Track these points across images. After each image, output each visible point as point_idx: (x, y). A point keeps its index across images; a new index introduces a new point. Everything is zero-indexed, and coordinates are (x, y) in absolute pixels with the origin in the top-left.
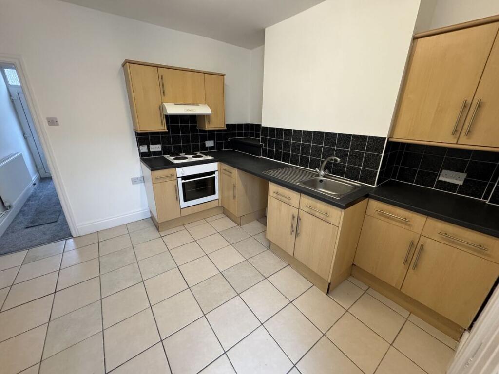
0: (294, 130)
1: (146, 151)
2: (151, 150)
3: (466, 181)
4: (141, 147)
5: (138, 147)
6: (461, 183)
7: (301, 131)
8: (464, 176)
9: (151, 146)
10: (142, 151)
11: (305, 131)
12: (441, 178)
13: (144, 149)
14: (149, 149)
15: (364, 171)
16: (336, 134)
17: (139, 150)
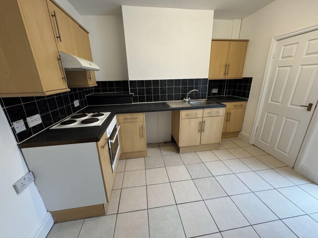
0: (161, 80)
1: (24, 128)
2: (31, 125)
3: (218, 91)
4: (15, 124)
5: (11, 126)
6: (217, 92)
7: (166, 80)
8: (217, 89)
9: (28, 119)
10: (18, 131)
11: (168, 80)
12: (213, 92)
13: (20, 126)
14: (26, 124)
15: (202, 94)
16: (187, 79)
17: (14, 130)
